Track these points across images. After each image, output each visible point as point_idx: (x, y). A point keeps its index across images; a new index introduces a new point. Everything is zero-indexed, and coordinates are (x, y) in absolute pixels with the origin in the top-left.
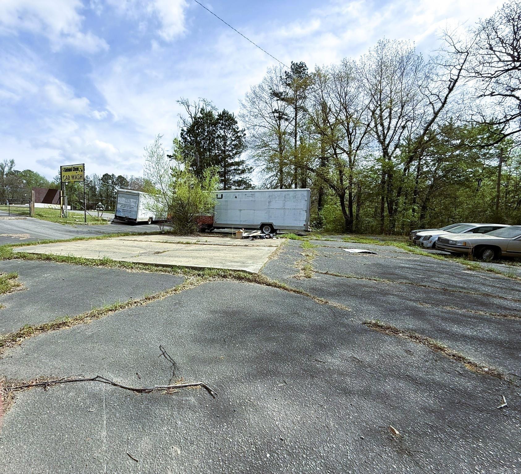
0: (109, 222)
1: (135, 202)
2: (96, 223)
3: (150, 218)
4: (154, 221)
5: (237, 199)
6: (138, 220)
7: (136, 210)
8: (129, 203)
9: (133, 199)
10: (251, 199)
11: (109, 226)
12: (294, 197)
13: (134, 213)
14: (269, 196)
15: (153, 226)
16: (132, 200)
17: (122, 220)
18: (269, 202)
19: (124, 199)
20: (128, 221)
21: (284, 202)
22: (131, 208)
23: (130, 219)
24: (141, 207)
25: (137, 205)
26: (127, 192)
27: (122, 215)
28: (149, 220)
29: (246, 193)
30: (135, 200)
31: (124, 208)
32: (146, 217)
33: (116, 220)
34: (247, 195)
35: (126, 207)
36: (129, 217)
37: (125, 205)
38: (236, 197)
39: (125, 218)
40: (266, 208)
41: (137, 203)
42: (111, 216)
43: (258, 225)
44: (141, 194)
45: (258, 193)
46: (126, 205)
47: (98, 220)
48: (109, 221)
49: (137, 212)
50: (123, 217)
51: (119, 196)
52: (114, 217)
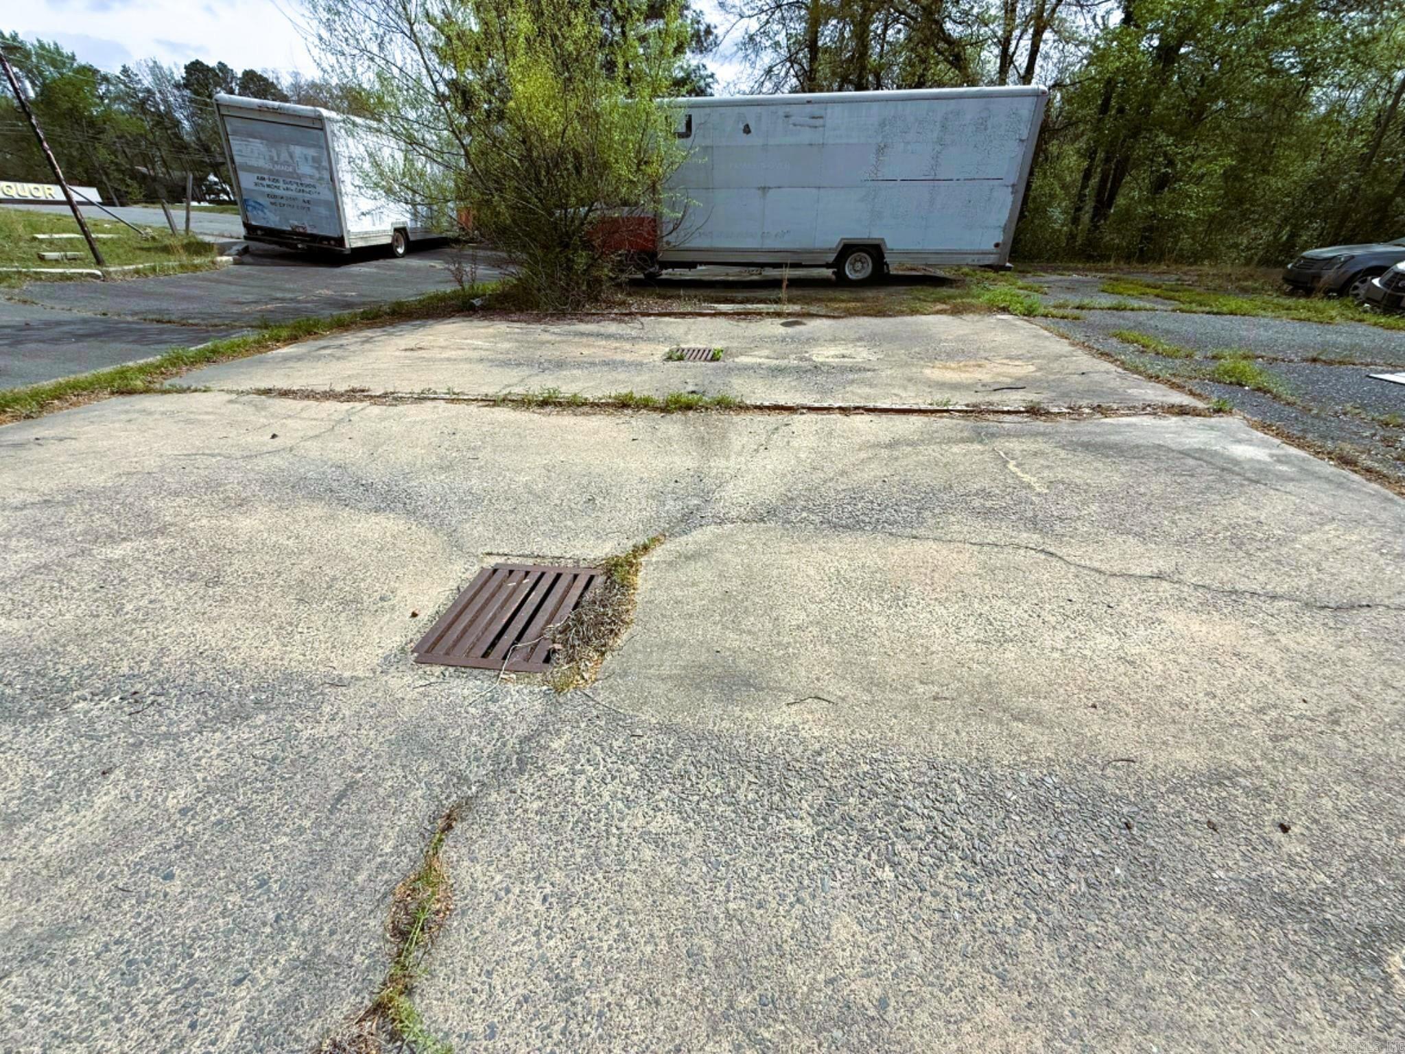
0: (225, 258)
1: (313, 158)
2: (153, 269)
3: (396, 230)
4: (414, 242)
5: (753, 140)
6: (352, 243)
7: (331, 198)
8: (286, 163)
9: (299, 143)
10: (806, 136)
11: (228, 274)
12: (982, 125)
13: (323, 211)
14: (883, 124)
15: (415, 262)
16: (298, 150)
17: (280, 244)
18: (881, 150)
19: (257, 145)
20: (310, 248)
21: (938, 148)
22: (302, 187)
23: (314, 238)
24: (348, 180)
25: (326, 175)
26: (260, 109)
27: (271, 219)
28: (395, 239)
29: (788, 109)
30: (312, 152)
31: (276, 191)
32: (379, 227)
33: (254, 245)
34: (792, 120)
35: (281, 184)
36: (309, 231)
37: (275, 176)
38: (747, 130)
39: (290, 233)
40: (866, 176)
41: (325, 164)
42: (229, 226)
43: (830, 250)
44: (329, 119)
45: (838, 108)
46: (279, 173)
47: (166, 250)
48: (223, 250)
49: (335, 209)
50: (284, 232)
51: (235, 133)
52: (242, 231)
